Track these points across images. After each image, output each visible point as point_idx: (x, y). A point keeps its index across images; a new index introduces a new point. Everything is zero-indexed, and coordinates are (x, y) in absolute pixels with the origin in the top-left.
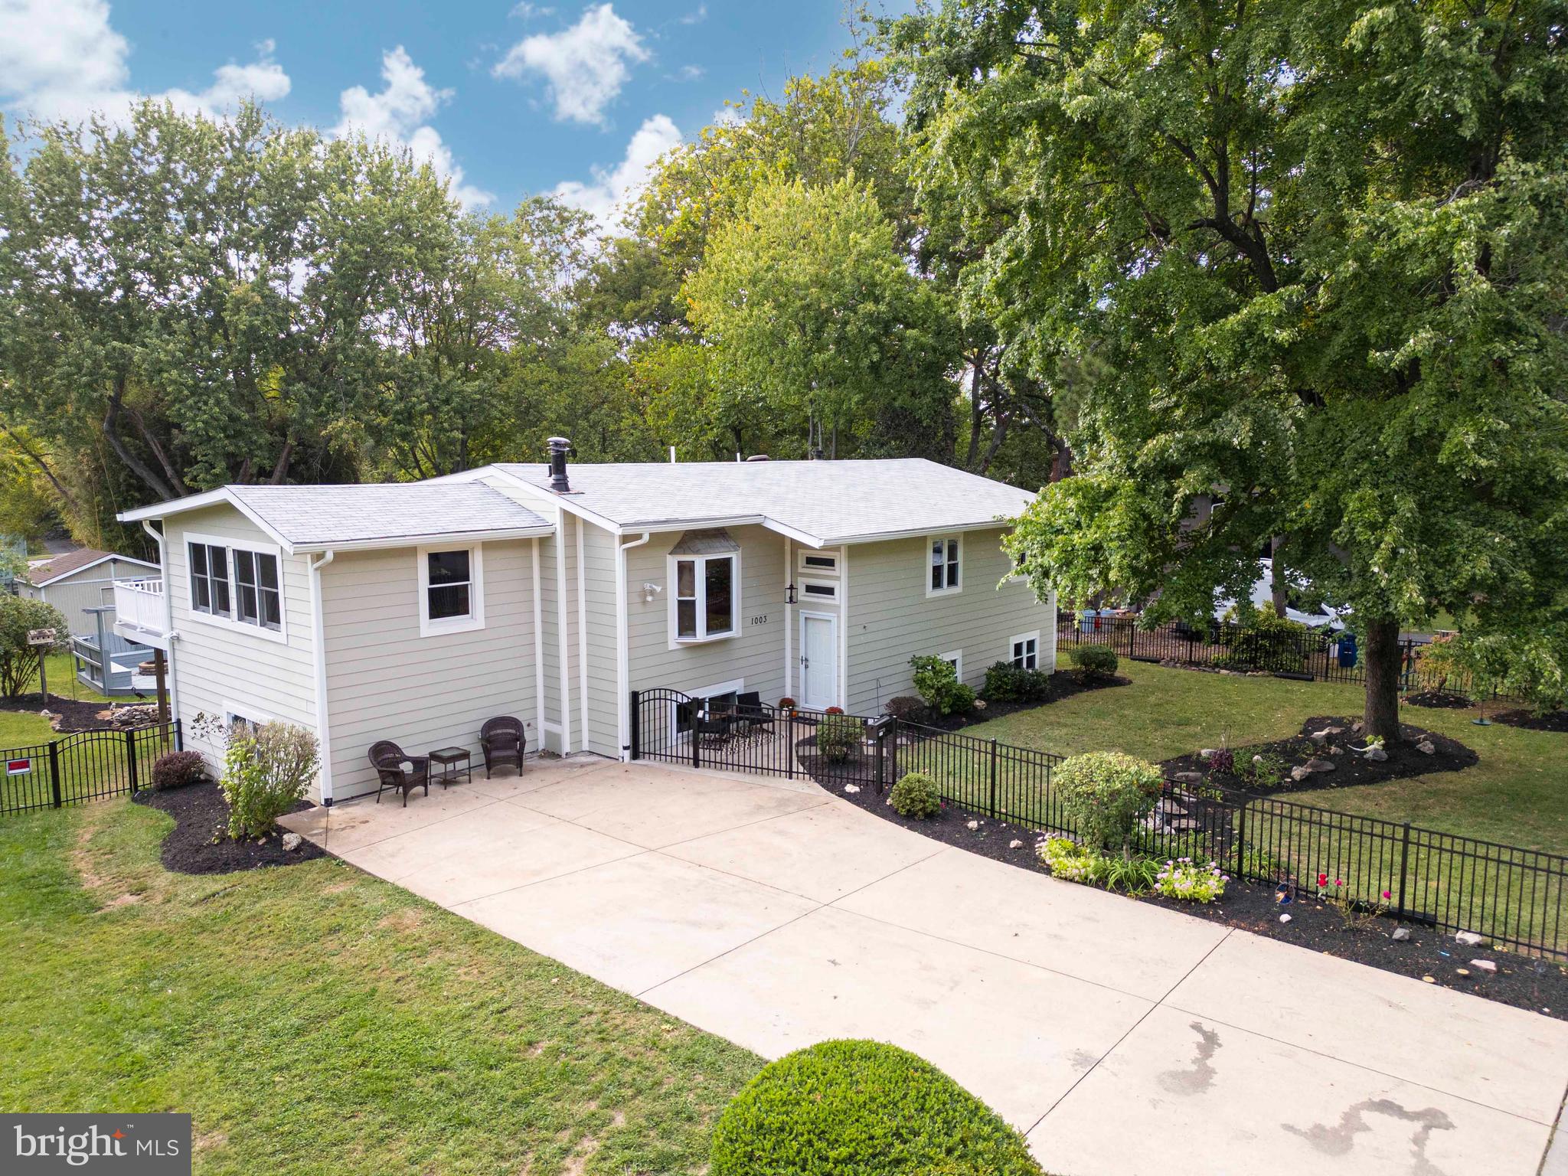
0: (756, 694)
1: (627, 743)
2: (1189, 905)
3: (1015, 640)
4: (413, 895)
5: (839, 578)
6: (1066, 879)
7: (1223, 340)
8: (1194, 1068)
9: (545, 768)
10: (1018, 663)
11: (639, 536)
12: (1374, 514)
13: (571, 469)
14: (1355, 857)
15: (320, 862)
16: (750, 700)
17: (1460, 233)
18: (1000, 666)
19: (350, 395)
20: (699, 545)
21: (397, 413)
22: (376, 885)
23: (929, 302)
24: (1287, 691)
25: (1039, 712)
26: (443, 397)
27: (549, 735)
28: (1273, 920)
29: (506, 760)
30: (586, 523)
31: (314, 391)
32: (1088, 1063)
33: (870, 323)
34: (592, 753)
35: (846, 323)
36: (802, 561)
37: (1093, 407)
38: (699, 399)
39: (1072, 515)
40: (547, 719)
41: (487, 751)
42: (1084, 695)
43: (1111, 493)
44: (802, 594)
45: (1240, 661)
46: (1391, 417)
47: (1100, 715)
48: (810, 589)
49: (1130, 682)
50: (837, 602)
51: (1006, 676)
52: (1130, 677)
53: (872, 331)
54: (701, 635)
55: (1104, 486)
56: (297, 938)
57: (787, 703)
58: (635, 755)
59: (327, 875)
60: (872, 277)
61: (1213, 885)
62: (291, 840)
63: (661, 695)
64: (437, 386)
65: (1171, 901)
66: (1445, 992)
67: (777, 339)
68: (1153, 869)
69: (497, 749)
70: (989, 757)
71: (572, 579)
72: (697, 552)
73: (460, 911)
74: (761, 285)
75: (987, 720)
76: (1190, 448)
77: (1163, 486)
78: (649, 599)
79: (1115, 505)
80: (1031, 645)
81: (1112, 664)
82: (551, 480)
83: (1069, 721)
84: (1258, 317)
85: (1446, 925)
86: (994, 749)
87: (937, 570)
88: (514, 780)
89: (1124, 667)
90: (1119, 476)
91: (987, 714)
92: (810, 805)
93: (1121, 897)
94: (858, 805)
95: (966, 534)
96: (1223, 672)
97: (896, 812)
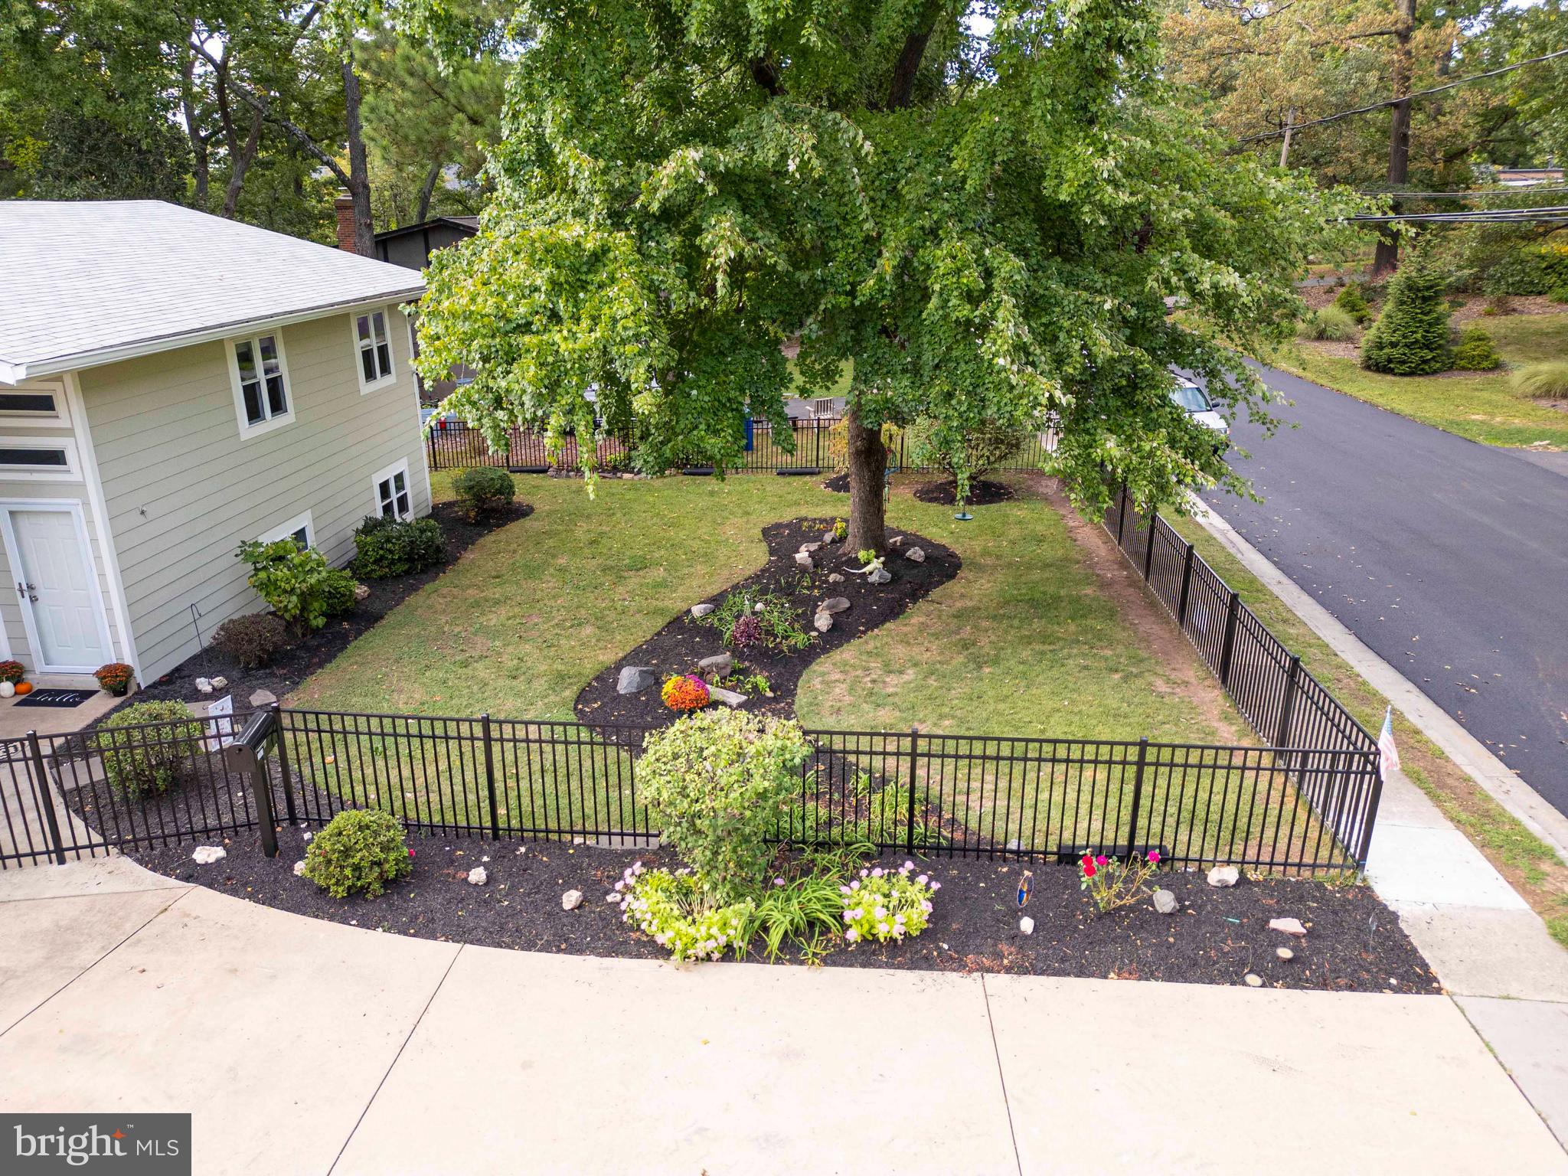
3: (378, 479)
5: (71, 431)
6: (698, 960)
10: (387, 509)
12: (972, 278)
18: (371, 526)
25: (445, 583)
28: (1017, 936)
42: (489, 540)
43: (598, 257)
47: (532, 571)
49: (533, 510)
52: (529, 500)
55: (589, 245)
65: (875, 953)
75: (382, 618)
80: (399, 478)
81: (508, 489)
86: (487, 731)
87: (251, 393)
89: (524, 489)
90: (598, 226)
91: (377, 606)
92: (129, 928)
93: (795, 968)
94: (234, 892)
95: (287, 330)
96: (626, 476)
97: (323, 891)
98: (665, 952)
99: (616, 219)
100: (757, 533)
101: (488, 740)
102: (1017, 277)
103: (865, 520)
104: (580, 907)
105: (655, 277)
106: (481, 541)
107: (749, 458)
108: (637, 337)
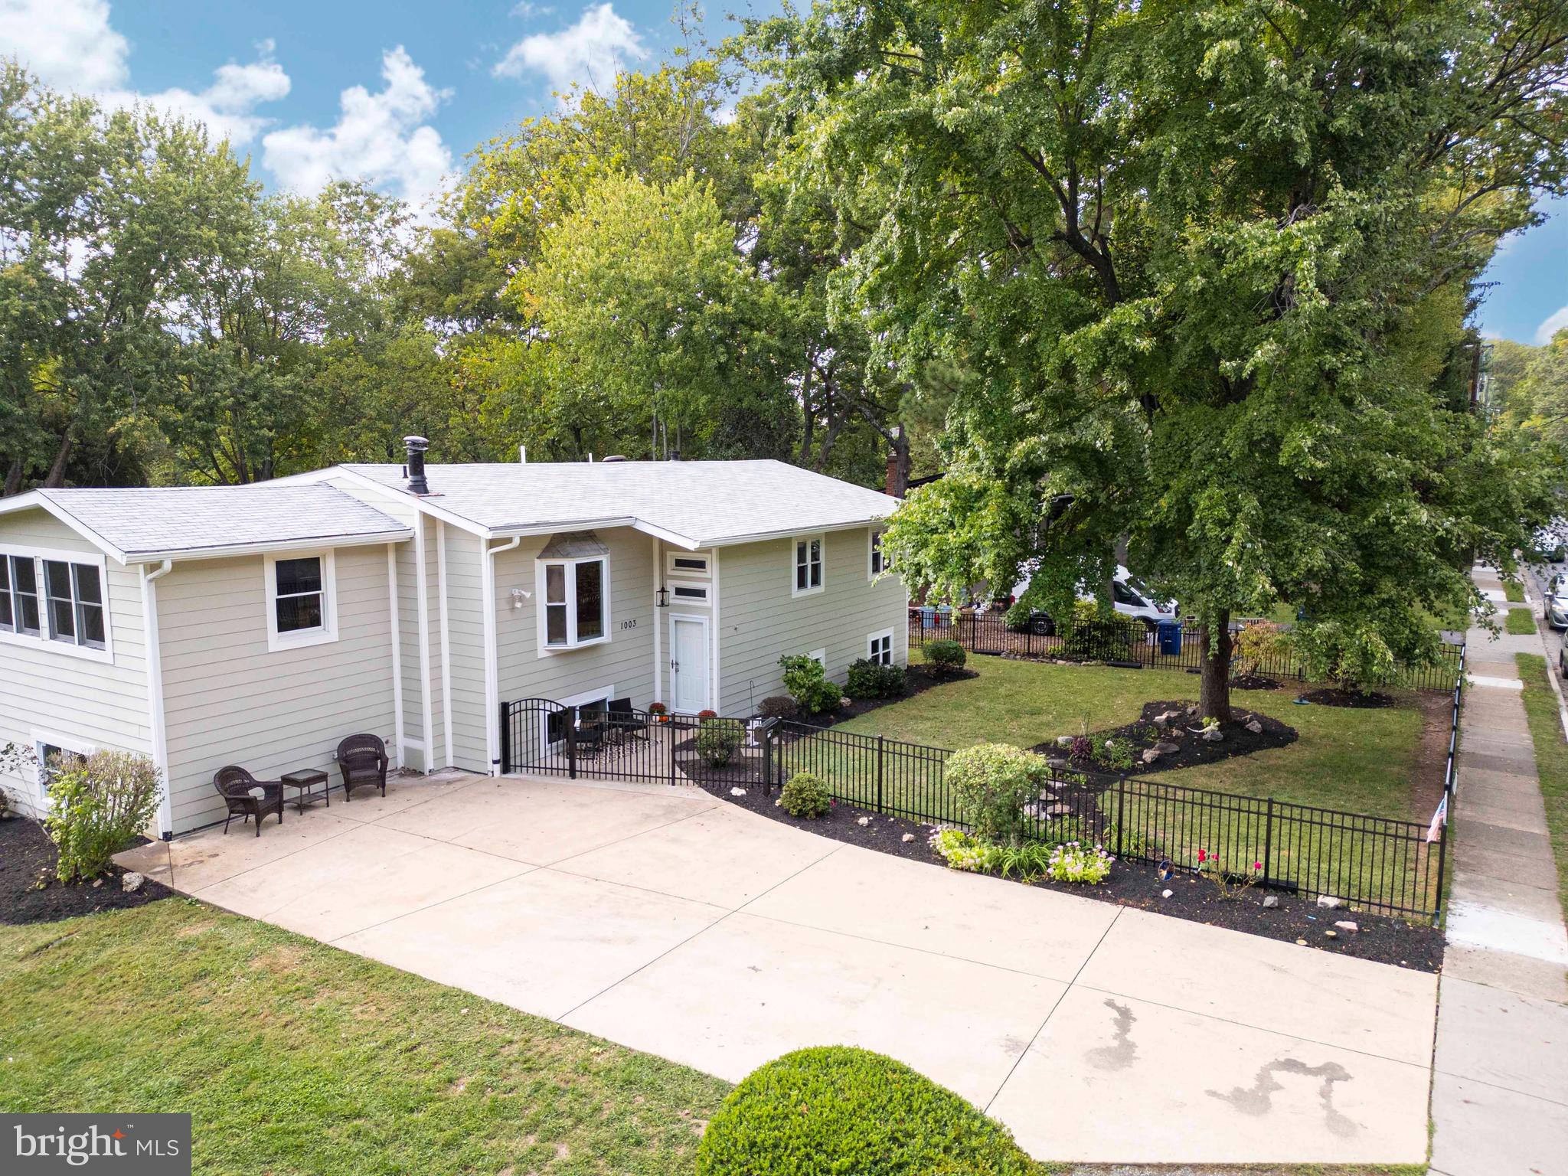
0: (627, 701)
1: (497, 756)
2: (1080, 887)
3: (872, 637)
4: (284, 932)
5: (711, 579)
6: (962, 869)
7: (1086, 347)
8: (1115, 1043)
9: (411, 786)
10: (876, 659)
11: (509, 540)
12: (1222, 512)
13: (428, 469)
14: (1214, 831)
15: (169, 902)
16: (622, 706)
17: (1302, 251)
18: (861, 663)
19: (142, 390)
20: (569, 548)
21: (198, 408)
22: (240, 924)
23: (775, 306)
24: (1121, 679)
25: (899, 706)
26: (250, 392)
27: (408, 751)
28: (1157, 896)
29: (366, 780)
30: (447, 525)
31: (99, 384)
32: (1020, 1048)
33: (716, 323)
34: (457, 769)
35: (692, 323)
36: (670, 563)
37: (961, 410)
38: (536, 398)
39: (946, 515)
40: (406, 735)
41: (345, 771)
42: (938, 689)
43: (982, 493)
44: (672, 598)
45: (1075, 651)
46: (1232, 421)
47: (959, 707)
48: (680, 592)
49: (977, 675)
50: (708, 604)
52: (975, 669)
53: (719, 332)
54: (572, 641)
55: (975, 487)
56: (157, 988)
57: (658, 708)
58: (506, 769)
59: (180, 916)
60: (718, 277)
61: (1100, 866)
62: (132, 881)
63: (532, 705)
64: (242, 380)
65: (1064, 885)
66: (1317, 953)
67: (619, 337)
68: (1044, 854)
69: (355, 769)
70: (876, 753)
71: (433, 585)
72: (567, 556)
73: (342, 945)
74: (604, 282)
75: (853, 717)
76: (1053, 450)
77: (1029, 487)
78: (518, 605)
79: (986, 505)
80: (886, 641)
81: (962, 659)
82: (408, 482)
83: (930, 715)
84: (1120, 326)
85: (1307, 891)
86: (880, 745)
87: (802, 571)
88: (377, 801)
89: (972, 662)
90: (988, 477)
92: (699, 811)
93: (1016, 884)
94: (747, 808)
95: (827, 534)
96: (1060, 662)
97: (787, 812)
98: (944, 862)
99: (1000, 473)
100: (1141, 704)
101: (880, 751)
103: (1210, 694)
104: (910, 841)
106: (933, 688)
107: (1171, 659)
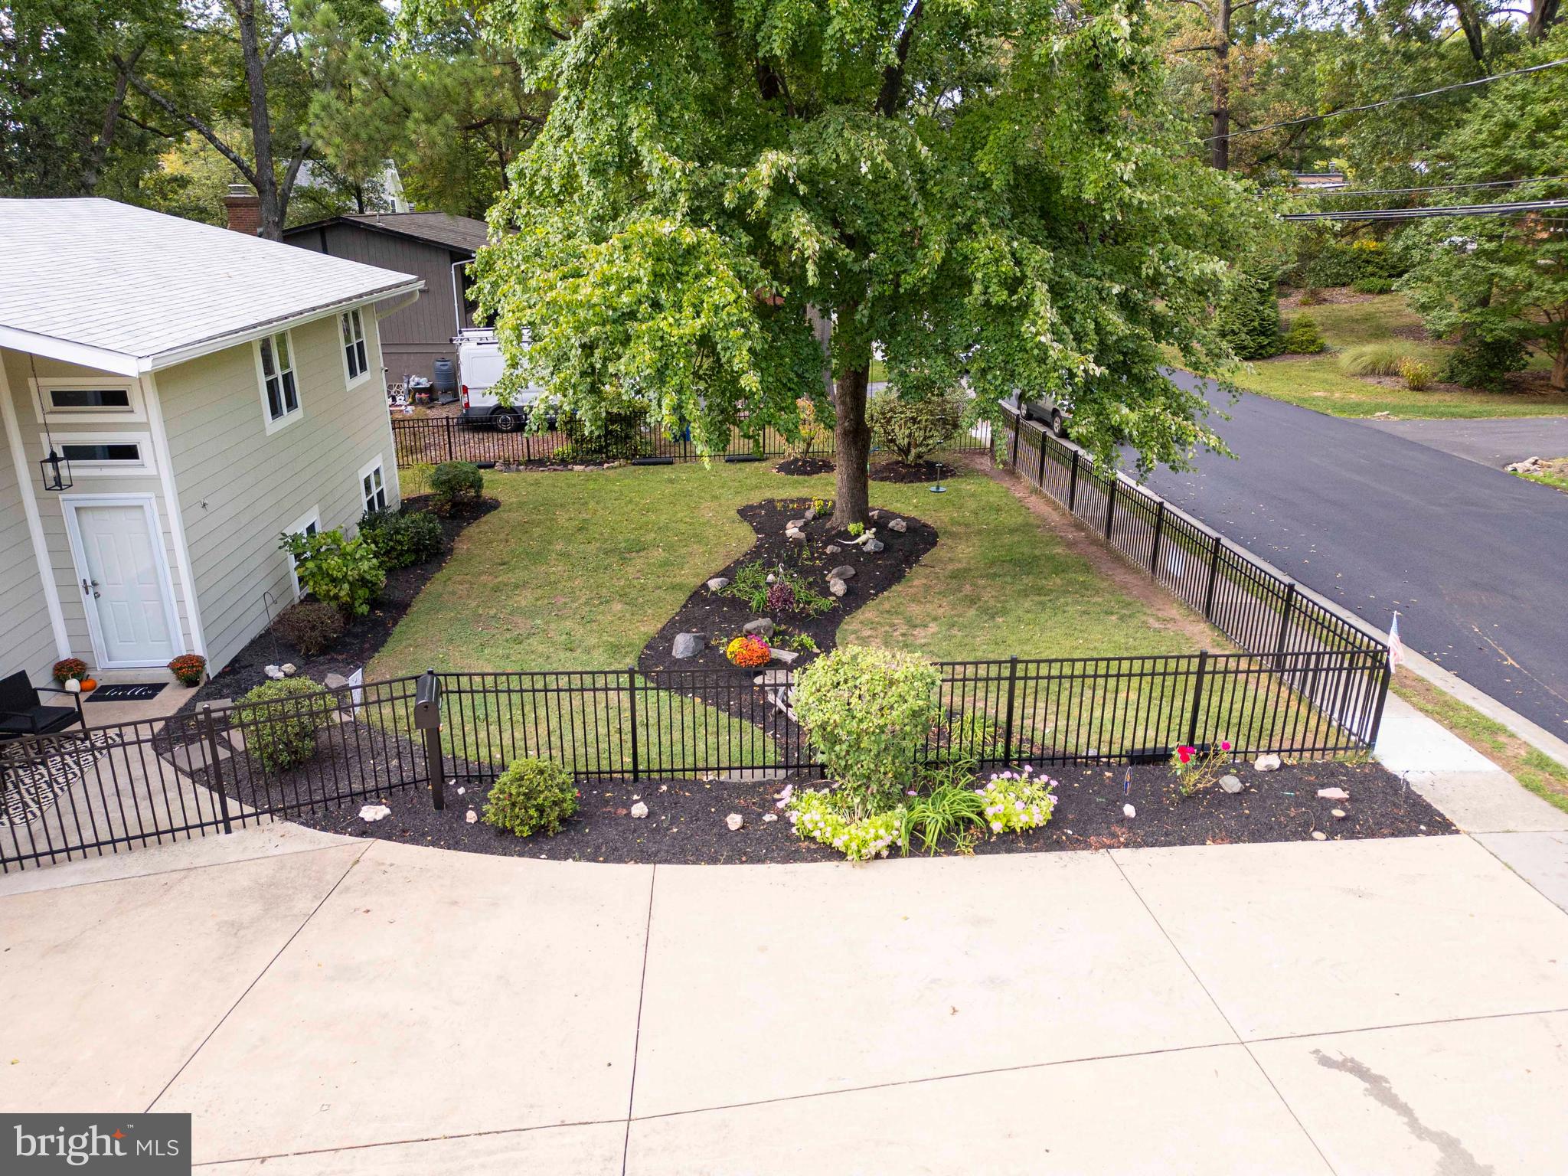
0: (23, 679)
3: (363, 475)
5: (144, 425)
6: (871, 858)
8: (1434, 1148)
10: (371, 503)
24: (671, 481)
28: (1125, 819)
36: (42, 400)
42: (471, 531)
43: (689, 251)
45: (590, 452)
47: (537, 557)
48: (77, 455)
49: (501, 502)
50: (150, 470)
51: (397, 532)
57: (71, 669)
75: (409, 605)
80: (377, 474)
86: (631, 682)
87: (272, 389)
89: (487, 484)
91: (398, 595)
92: (331, 878)
93: (952, 858)
94: (414, 841)
96: (578, 468)
97: (503, 833)
98: (840, 856)
100: (733, 513)
101: (632, 690)
102: (1047, 266)
103: (852, 496)
104: (743, 827)
105: (742, 268)
106: (465, 532)
108: (741, 323)
